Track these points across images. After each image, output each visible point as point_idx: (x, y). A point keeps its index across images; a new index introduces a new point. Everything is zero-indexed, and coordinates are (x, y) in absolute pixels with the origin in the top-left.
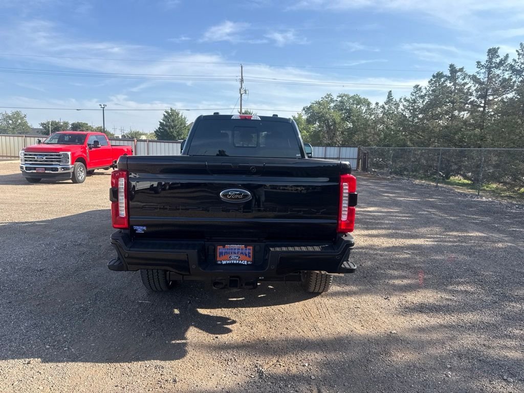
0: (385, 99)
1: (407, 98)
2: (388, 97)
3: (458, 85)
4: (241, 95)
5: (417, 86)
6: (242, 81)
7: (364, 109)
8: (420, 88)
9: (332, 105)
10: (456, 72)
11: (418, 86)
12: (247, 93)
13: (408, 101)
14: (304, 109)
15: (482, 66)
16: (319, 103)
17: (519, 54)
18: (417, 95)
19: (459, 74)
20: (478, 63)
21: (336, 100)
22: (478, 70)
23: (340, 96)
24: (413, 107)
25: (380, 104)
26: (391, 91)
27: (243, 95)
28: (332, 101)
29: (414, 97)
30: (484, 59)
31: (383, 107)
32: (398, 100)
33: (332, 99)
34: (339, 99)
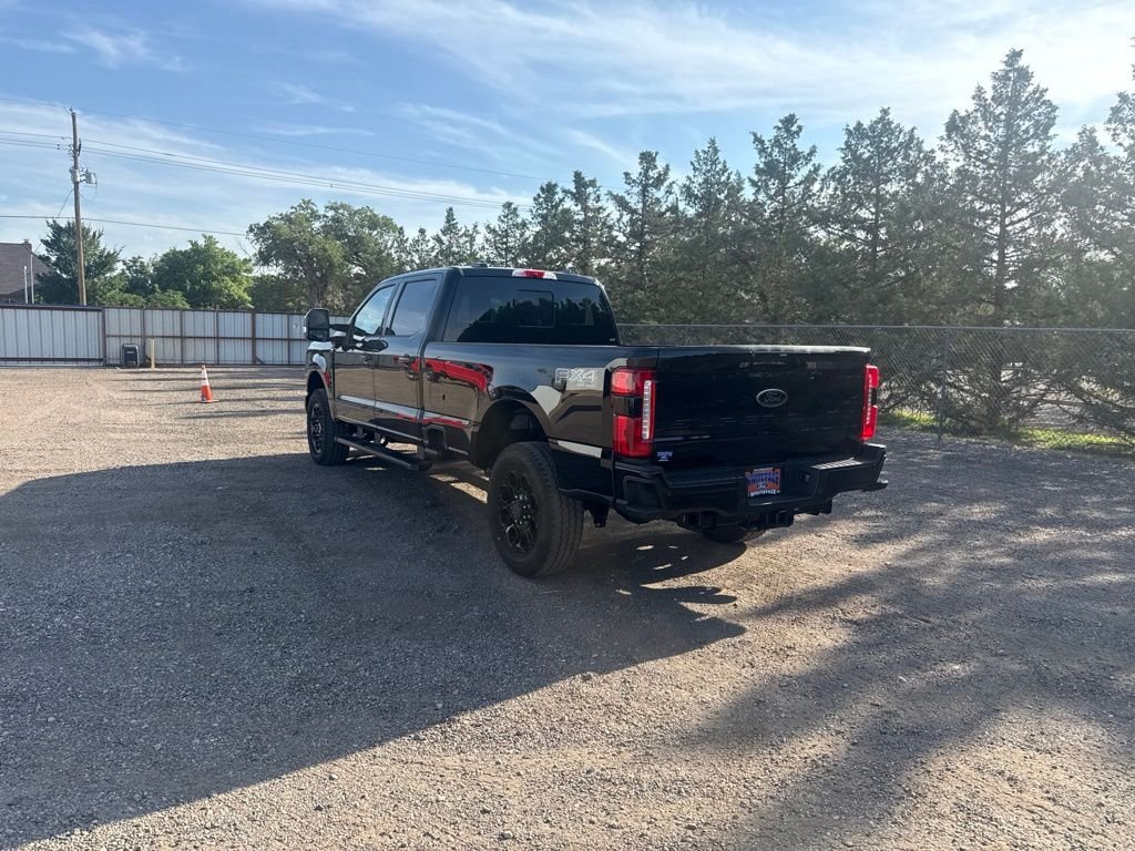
0: (442, 223)
1: (492, 226)
2: (448, 221)
3: (591, 210)
4: (76, 184)
5: (508, 205)
6: (76, 149)
7: (389, 239)
8: (515, 209)
9: (317, 225)
10: (586, 185)
11: (511, 204)
12: (93, 180)
13: (493, 231)
14: (251, 230)
15: (634, 181)
16: (287, 219)
17: (695, 169)
18: (511, 222)
19: (590, 190)
20: (627, 174)
21: (325, 216)
22: (628, 187)
23: (332, 208)
24: (506, 243)
25: (429, 234)
26: (451, 209)
27: (80, 185)
28: (317, 217)
29: (504, 226)
30: (636, 170)
31: (438, 240)
32: (470, 228)
33: (313, 212)
34: (331, 214)
